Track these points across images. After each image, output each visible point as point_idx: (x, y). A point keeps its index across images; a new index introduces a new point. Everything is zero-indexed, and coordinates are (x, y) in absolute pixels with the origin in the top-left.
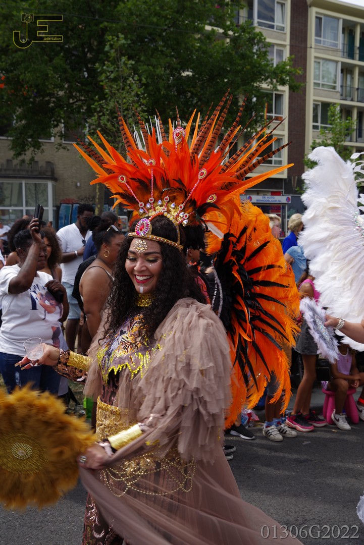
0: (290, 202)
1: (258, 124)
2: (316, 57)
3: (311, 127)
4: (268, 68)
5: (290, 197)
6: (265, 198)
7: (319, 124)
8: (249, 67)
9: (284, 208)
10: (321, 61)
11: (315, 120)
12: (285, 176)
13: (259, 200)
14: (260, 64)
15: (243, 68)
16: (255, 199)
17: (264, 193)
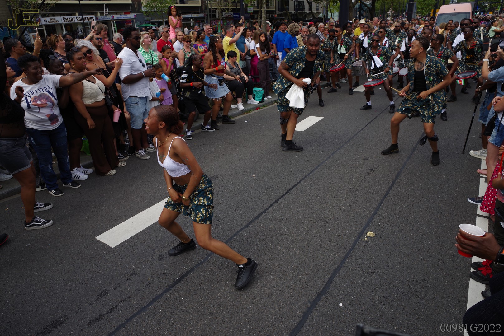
0: (136, 18)
5: (135, 15)
6: (121, 16)
9: (133, 21)
12: (130, 2)
13: (118, 18)
16: (116, 17)
17: (120, 13)
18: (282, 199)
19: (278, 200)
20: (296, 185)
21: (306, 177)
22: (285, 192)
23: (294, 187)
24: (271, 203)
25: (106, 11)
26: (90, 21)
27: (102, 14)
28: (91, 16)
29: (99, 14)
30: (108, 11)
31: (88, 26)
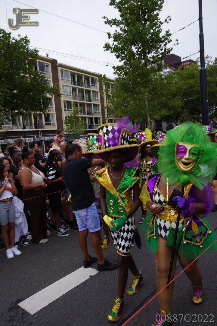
1: (46, 110)
2: (62, 85)
3: (64, 110)
4: (48, 88)
7: (66, 109)
8: (41, 88)
10: (64, 86)
11: (65, 108)
12: (56, 129)
13: (48, 139)
14: (45, 87)
15: (39, 88)
16: (46, 138)
17: (49, 136)
25: (40, 135)
26: (29, 141)
27: (37, 137)
28: (31, 138)
29: (36, 137)
30: (41, 135)
31: (28, 144)
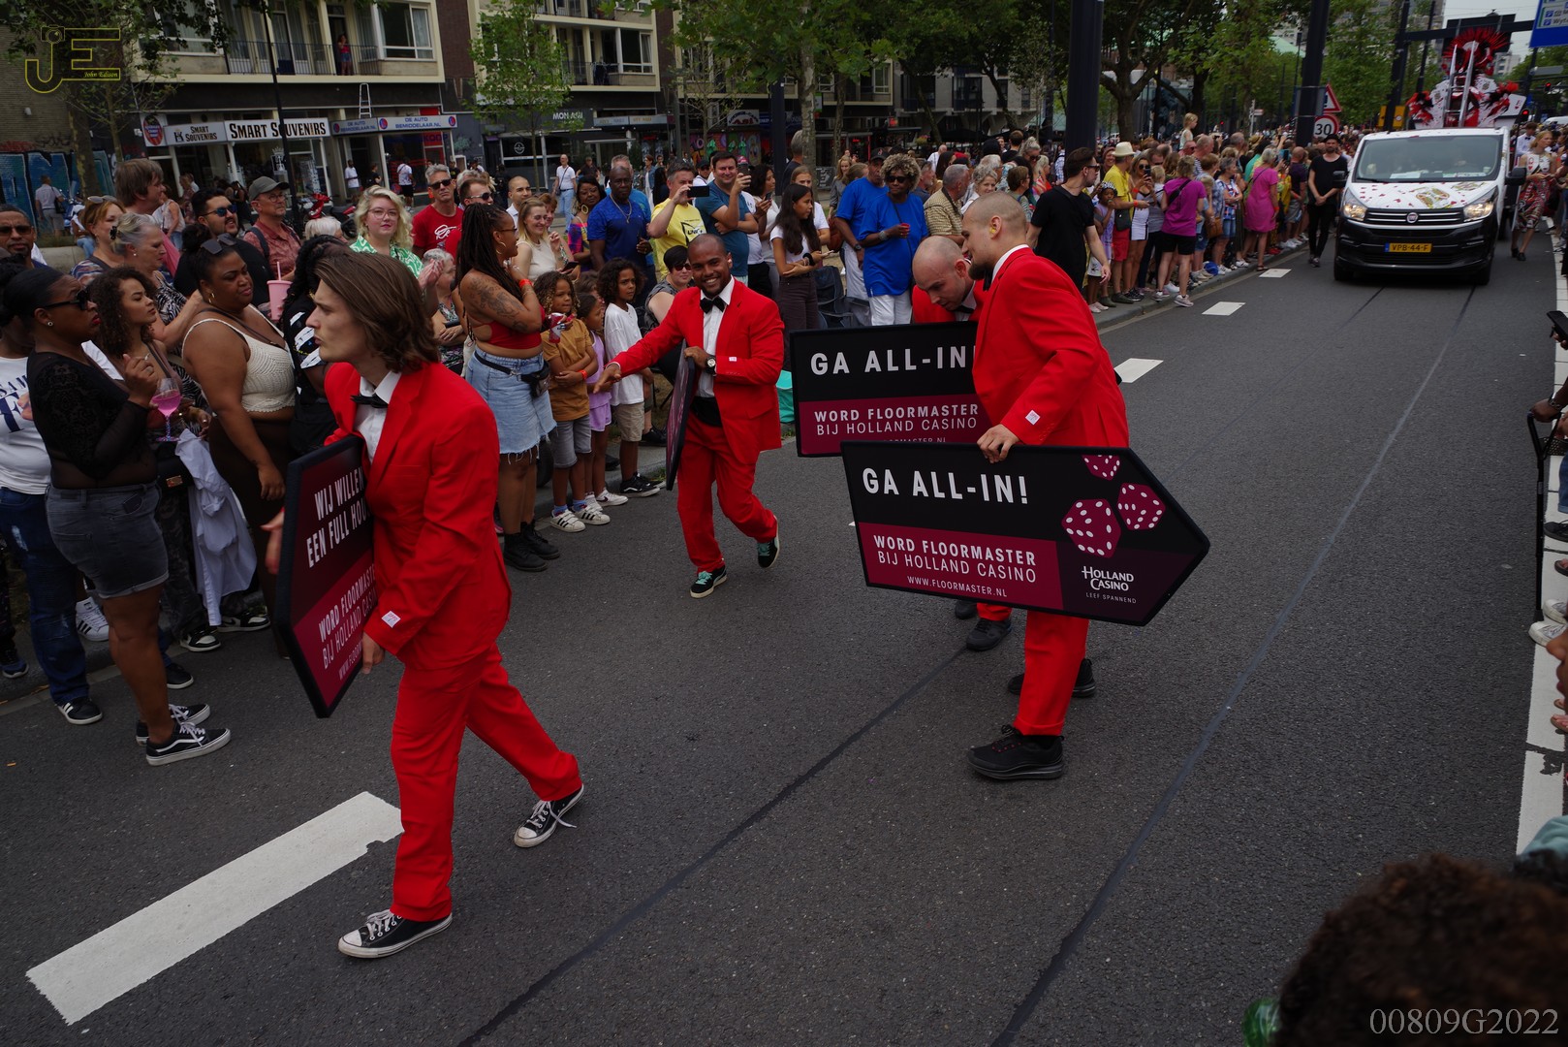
0: (456, 126)
5: (455, 116)
6: (410, 120)
9: (446, 137)
12: (440, 78)
13: (400, 126)
16: (394, 123)
17: (408, 112)
18: (755, 824)
19: (741, 828)
20: (822, 764)
21: (865, 729)
22: (775, 793)
23: (812, 772)
24: (713, 844)
25: (365, 105)
26: (313, 135)
27: (352, 113)
28: (318, 121)
29: (342, 114)
30: (369, 107)
31: (309, 150)
